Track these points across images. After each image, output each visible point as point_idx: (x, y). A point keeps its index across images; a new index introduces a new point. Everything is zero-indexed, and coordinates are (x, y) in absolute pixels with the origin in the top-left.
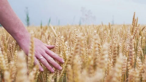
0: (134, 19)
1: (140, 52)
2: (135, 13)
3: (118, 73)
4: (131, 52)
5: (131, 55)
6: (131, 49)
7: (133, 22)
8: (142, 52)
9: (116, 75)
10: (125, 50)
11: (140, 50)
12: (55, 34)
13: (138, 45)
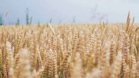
0: (128, 18)
1: (134, 50)
2: (129, 12)
3: (117, 70)
4: (126, 50)
5: (127, 53)
6: (126, 46)
7: (128, 21)
8: (136, 49)
9: (115, 72)
10: (119, 47)
11: (134, 48)
12: (54, 32)
13: (132, 42)
